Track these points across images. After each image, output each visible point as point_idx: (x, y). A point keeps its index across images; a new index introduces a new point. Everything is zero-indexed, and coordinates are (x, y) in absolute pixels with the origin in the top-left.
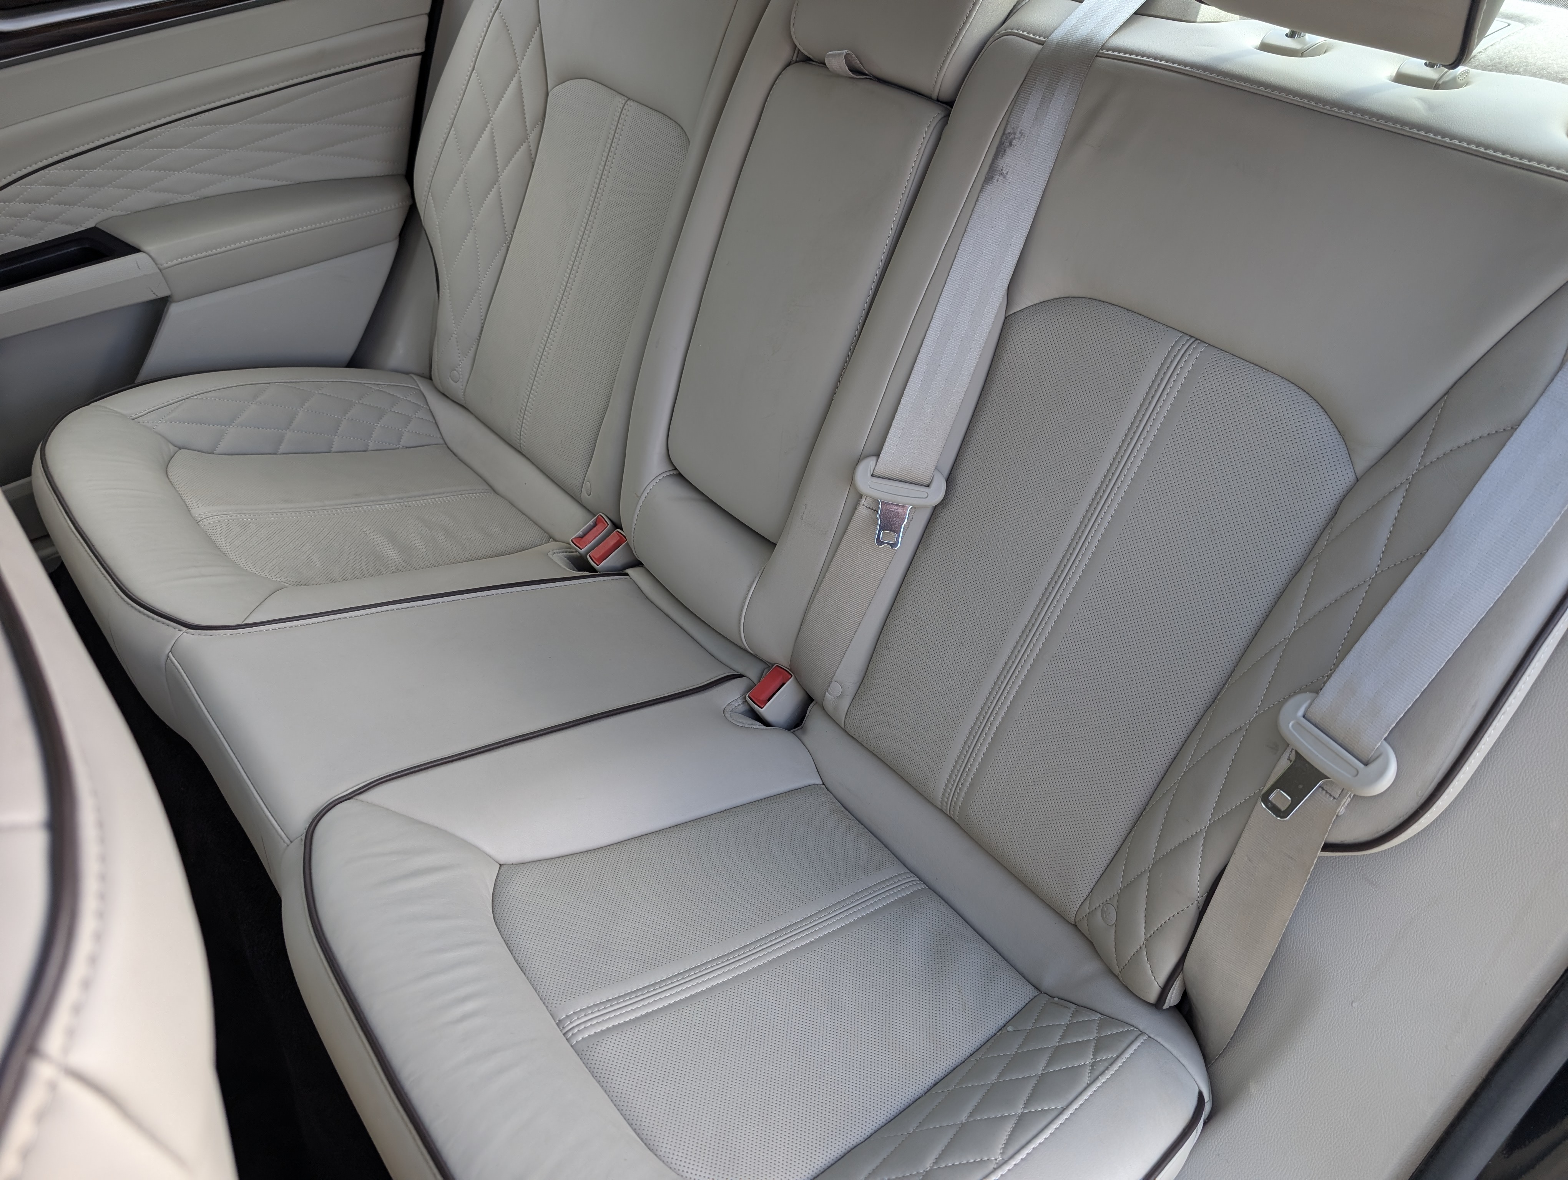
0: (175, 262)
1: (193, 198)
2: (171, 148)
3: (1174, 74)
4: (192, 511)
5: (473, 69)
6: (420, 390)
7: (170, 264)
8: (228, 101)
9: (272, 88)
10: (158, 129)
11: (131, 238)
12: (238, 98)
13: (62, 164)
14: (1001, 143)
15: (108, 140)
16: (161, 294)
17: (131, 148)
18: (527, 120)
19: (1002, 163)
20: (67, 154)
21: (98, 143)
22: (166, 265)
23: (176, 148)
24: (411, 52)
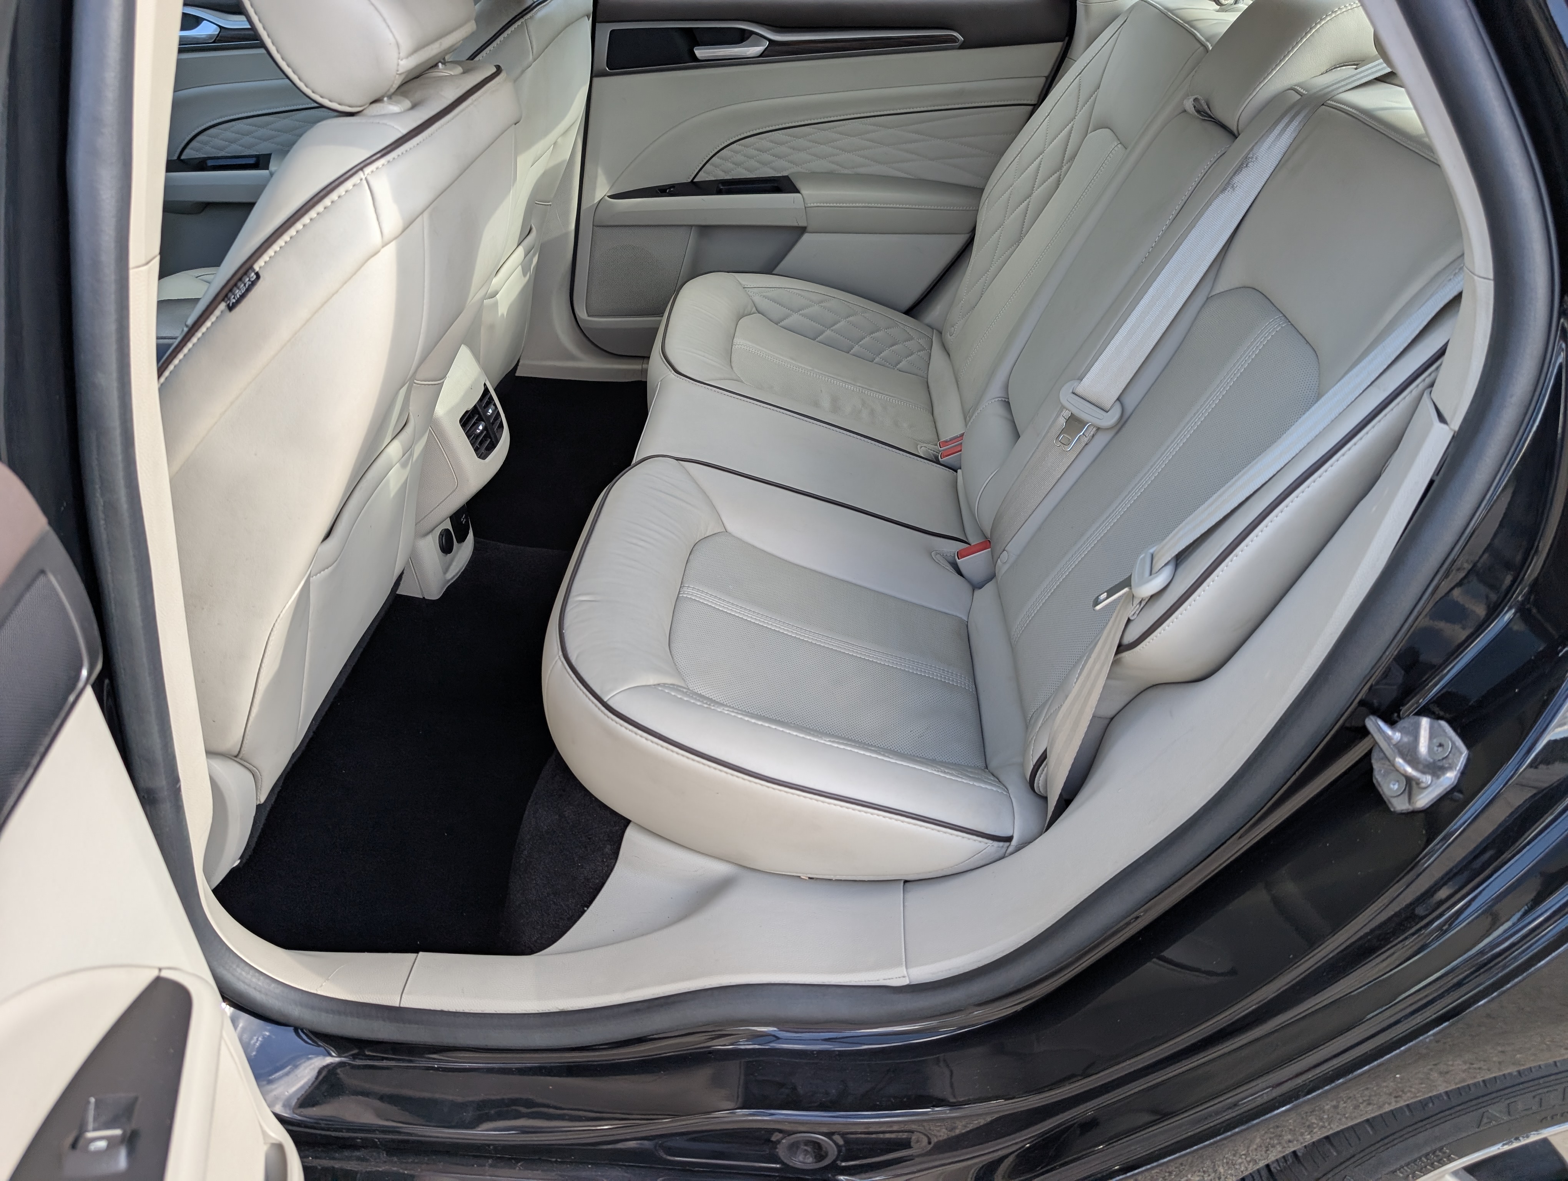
0: (815, 205)
1: (850, 173)
2: (848, 136)
3: (1343, 114)
4: (735, 339)
5: (1048, 115)
6: (932, 339)
7: (812, 205)
8: (892, 112)
9: (922, 109)
10: (844, 122)
11: (799, 185)
12: (899, 111)
13: (783, 131)
14: (1242, 164)
15: (813, 122)
16: (802, 224)
17: (824, 130)
18: (1066, 155)
19: (1236, 179)
20: (787, 125)
21: (806, 122)
22: (809, 205)
23: (851, 137)
24: (1029, 102)
